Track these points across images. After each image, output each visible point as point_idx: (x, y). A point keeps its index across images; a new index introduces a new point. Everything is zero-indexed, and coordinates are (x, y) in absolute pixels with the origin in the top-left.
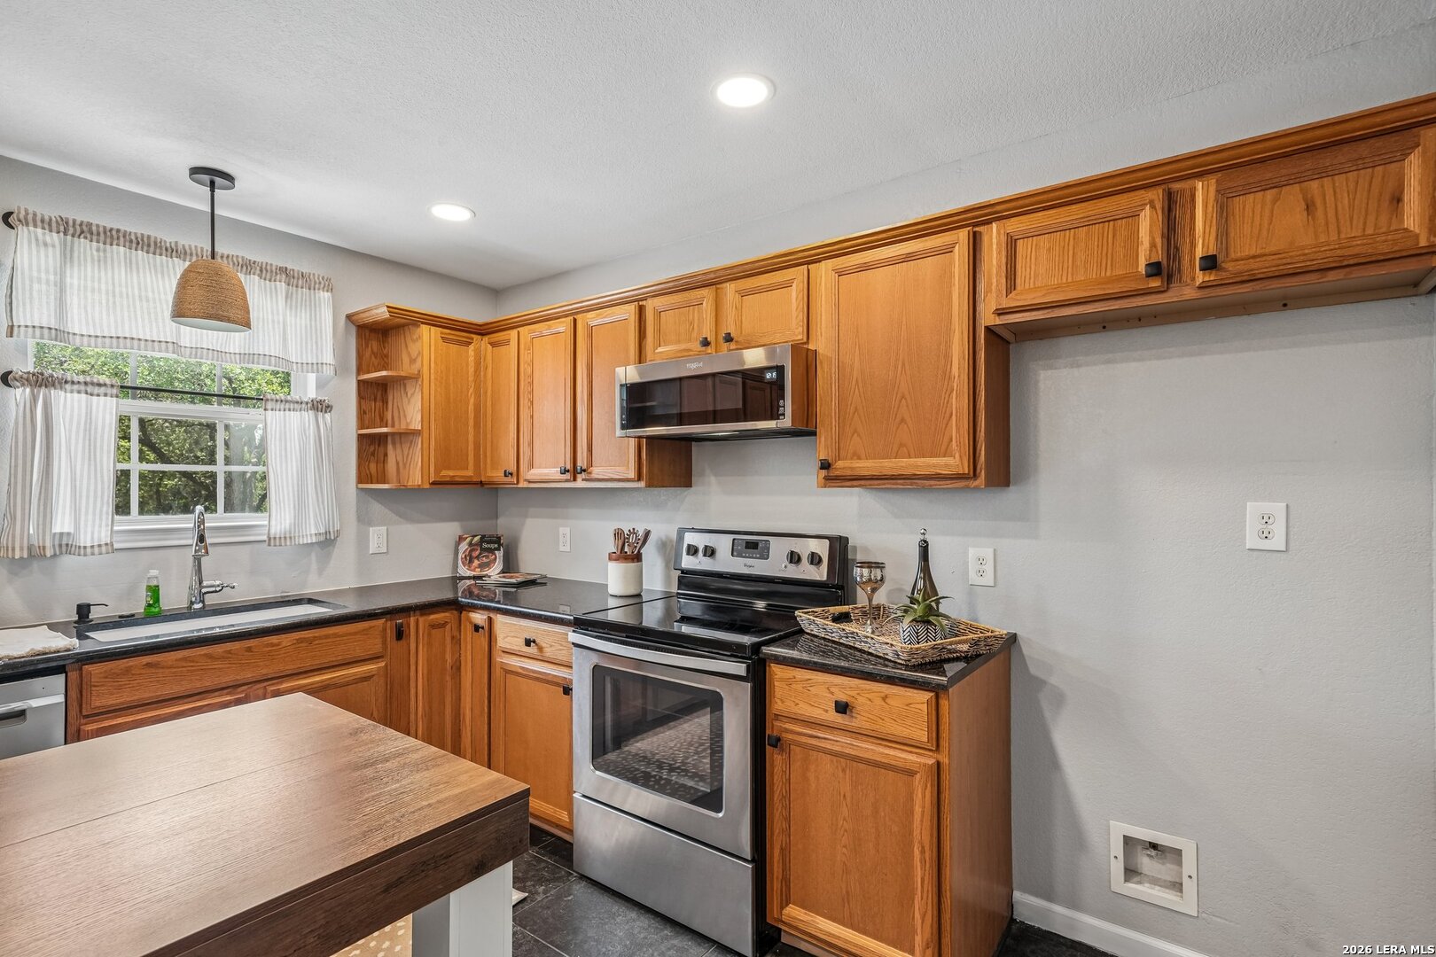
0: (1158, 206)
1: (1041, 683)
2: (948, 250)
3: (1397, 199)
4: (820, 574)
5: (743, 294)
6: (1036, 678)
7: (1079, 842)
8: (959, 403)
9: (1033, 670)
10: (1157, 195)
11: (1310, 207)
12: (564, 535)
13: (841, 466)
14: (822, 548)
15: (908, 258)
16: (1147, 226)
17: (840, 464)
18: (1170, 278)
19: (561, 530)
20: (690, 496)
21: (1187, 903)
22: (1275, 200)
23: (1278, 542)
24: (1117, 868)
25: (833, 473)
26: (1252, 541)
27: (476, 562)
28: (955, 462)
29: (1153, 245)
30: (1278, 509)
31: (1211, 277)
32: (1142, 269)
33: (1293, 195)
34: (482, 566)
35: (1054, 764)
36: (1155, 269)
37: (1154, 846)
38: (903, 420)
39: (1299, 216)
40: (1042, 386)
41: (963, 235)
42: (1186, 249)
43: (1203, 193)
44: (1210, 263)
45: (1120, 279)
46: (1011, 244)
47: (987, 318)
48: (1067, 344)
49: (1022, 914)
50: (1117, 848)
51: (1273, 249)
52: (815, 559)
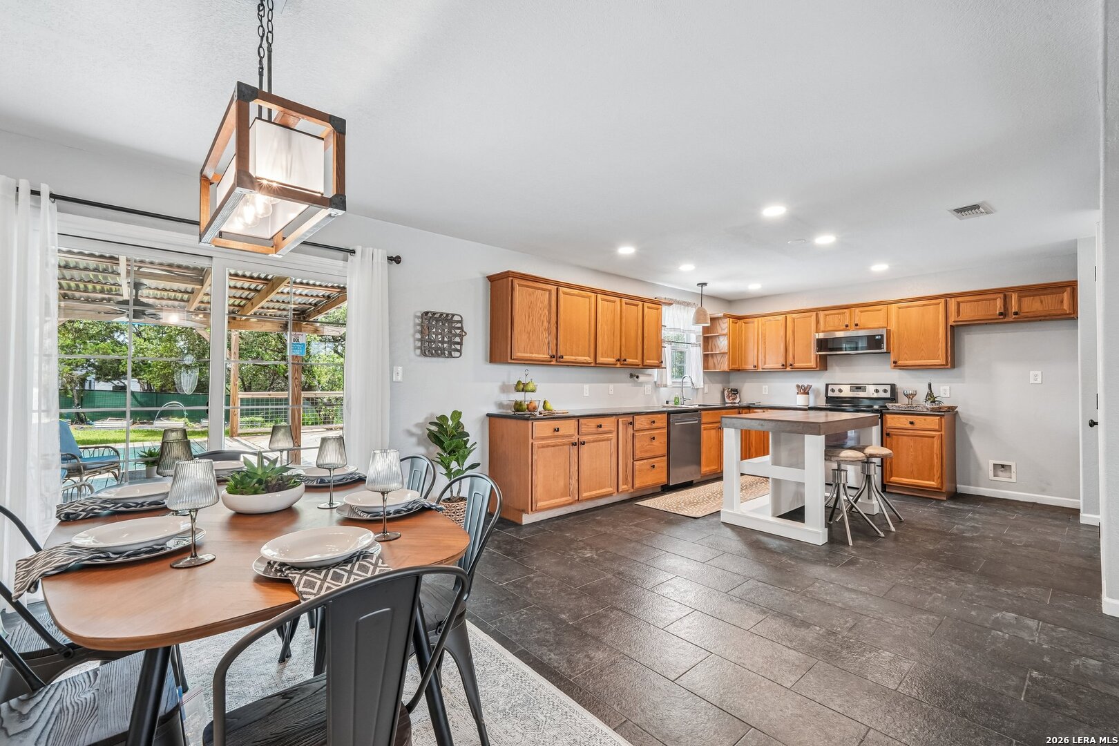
0: (1002, 298)
1: (967, 424)
2: (939, 304)
3: (1062, 302)
4: (888, 395)
5: (861, 312)
6: (964, 423)
7: (979, 467)
8: (942, 345)
9: (963, 421)
10: (1002, 295)
11: (1041, 302)
12: (765, 389)
13: (900, 363)
14: (888, 388)
15: (924, 305)
16: (999, 303)
17: (900, 362)
18: (1005, 316)
19: (764, 387)
20: (827, 374)
21: (1014, 480)
22: (1033, 299)
23: (1039, 381)
24: (991, 473)
25: (897, 364)
26: (1032, 381)
27: (731, 398)
28: (941, 361)
29: (1001, 307)
30: (1039, 373)
31: (1017, 316)
32: (998, 312)
33: (1037, 298)
34: (733, 399)
35: (971, 447)
36: (1001, 314)
37: (1003, 466)
38: (923, 350)
39: (1039, 304)
40: (966, 340)
41: (943, 300)
42: (1010, 309)
43: (1014, 297)
44: (1016, 313)
45: (991, 315)
46: (958, 304)
47: (951, 322)
48: (974, 328)
49: (959, 491)
50: (991, 467)
51: (1032, 310)
52: (885, 391)
